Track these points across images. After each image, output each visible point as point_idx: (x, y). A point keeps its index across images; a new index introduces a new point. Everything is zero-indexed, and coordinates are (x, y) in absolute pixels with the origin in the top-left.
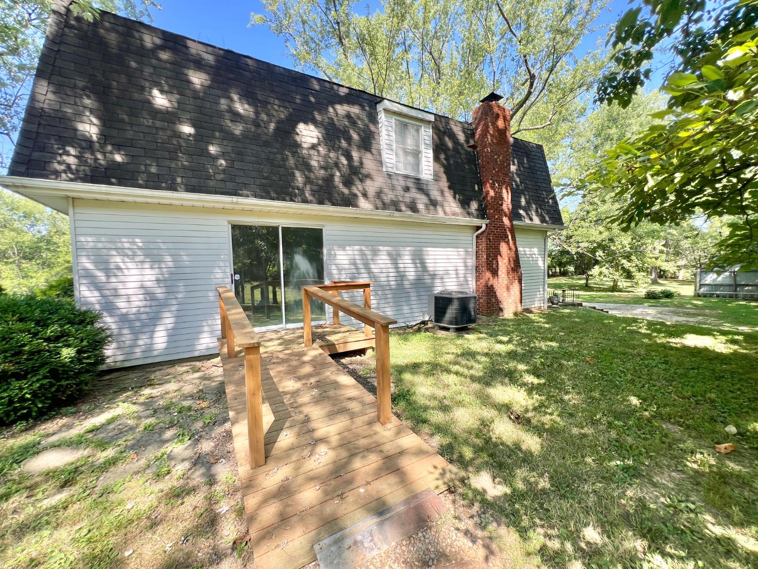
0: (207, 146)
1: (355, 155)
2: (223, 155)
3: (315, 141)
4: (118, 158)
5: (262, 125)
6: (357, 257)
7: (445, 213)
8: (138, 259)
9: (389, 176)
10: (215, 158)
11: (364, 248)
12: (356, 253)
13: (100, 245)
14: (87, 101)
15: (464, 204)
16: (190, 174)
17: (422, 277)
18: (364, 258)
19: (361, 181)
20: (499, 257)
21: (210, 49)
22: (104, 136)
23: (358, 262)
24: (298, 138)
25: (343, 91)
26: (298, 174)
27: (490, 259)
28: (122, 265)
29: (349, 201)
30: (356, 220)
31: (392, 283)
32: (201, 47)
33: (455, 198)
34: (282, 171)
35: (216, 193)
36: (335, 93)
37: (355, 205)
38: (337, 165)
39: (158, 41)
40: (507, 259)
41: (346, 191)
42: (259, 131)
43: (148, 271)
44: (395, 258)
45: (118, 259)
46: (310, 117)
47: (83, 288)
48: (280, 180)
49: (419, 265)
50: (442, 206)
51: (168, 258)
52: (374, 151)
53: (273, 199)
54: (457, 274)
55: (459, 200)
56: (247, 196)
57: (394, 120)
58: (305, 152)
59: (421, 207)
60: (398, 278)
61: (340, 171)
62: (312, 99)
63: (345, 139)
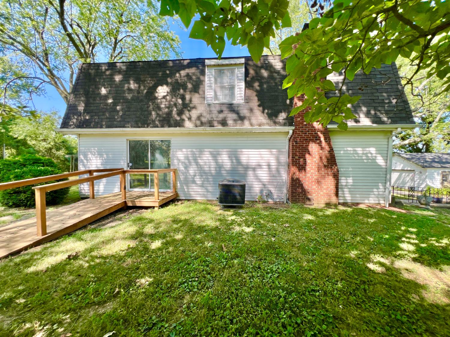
0: (116, 107)
1: (188, 97)
2: (122, 110)
3: (165, 94)
4: (87, 118)
5: (141, 92)
6: (190, 156)
7: (251, 125)
8: (96, 156)
9: (209, 105)
10: (118, 112)
11: (194, 150)
12: (189, 153)
13: (86, 151)
14: (82, 98)
15: (272, 116)
16: (108, 120)
17: (236, 169)
18: (195, 156)
19: (189, 111)
20: (307, 156)
21: (124, 64)
22: (85, 110)
23: (190, 158)
24: (157, 95)
25: (186, 62)
26: (153, 113)
27: (297, 157)
28: (91, 159)
29: (179, 124)
30: (182, 134)
31: (213, 172)
32: (121, 64)
33: (263, 112)
34: (146, 113)
35: (116, 127)
36: (182, 65)
37: (183, 126)
38: (175, 105)
39: (107, 68)
40: (317, 157)
41: (178, 118)
42: (139, 95)
43: (99, 161)
44: (215, 156)
45: (90, 156)
46: (165, 82)
47: (81, 166)
48: (144, 117)
49: (234, 161)
50: (250, 120)
51: (105, 156)
52: (201, 92)
53: (139, 127)
54: (269, 168)
55: (267, 114)
56: (128, 127)
57: (213, 70)
58: (159, 101)
59: (230, 122)
60: (218, 169)
61: (176, 108)
62: (168, 72)
63: (183, 89)
